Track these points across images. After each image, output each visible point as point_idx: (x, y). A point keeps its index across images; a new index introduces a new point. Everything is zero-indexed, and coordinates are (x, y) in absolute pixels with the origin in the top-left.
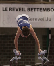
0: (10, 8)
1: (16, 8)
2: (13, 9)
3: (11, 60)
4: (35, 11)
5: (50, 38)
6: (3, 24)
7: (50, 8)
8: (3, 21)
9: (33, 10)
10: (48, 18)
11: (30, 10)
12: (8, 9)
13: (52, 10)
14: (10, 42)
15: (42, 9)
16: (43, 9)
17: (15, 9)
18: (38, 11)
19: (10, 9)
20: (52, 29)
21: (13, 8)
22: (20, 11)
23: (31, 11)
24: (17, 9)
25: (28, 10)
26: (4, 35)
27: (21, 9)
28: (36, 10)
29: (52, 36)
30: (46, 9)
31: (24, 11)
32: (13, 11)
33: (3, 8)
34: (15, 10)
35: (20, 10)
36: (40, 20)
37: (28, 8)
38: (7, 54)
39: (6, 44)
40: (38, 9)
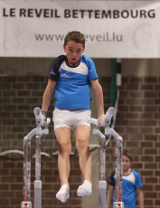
0: (21, 10)
1: (36, 10)
2: (29, 13)
3: (26, 138)
4: (82, 17)
5: (119, 82)
6: (5, 48)
7: (121, 11)
8: (5, 42)
9: (79, 15)
10: (114, 34)
11: (71, 13)
12: (17, 13)
13: (125, 14)
14: (20, 93)
15: (101, 13)
16: (104, 12)
17: (34, 12)
18: (90, 17)
19: (22, 12)
20: (125, 60)
21: (29, 10)
22: (45, 16)
23: (74, 17)
24: (38, 11)
25: (66, 14)
26: (6, 75)
27: (50, 12)
28: (86, 14)
29: (124, 80)
30: (109, 12)
31: (56, 16)
32: (29, 16)
33: (4, 10)
34: (34, 14)
35: (45, 13)
36: (95, 40)
37: (66, 11)
38: (14, 123)
39: (11, 98)
40: (90, 11)
